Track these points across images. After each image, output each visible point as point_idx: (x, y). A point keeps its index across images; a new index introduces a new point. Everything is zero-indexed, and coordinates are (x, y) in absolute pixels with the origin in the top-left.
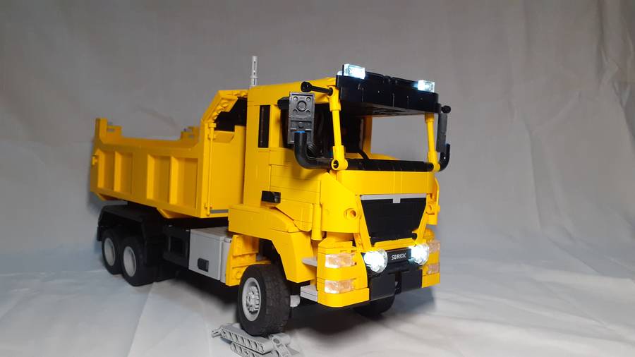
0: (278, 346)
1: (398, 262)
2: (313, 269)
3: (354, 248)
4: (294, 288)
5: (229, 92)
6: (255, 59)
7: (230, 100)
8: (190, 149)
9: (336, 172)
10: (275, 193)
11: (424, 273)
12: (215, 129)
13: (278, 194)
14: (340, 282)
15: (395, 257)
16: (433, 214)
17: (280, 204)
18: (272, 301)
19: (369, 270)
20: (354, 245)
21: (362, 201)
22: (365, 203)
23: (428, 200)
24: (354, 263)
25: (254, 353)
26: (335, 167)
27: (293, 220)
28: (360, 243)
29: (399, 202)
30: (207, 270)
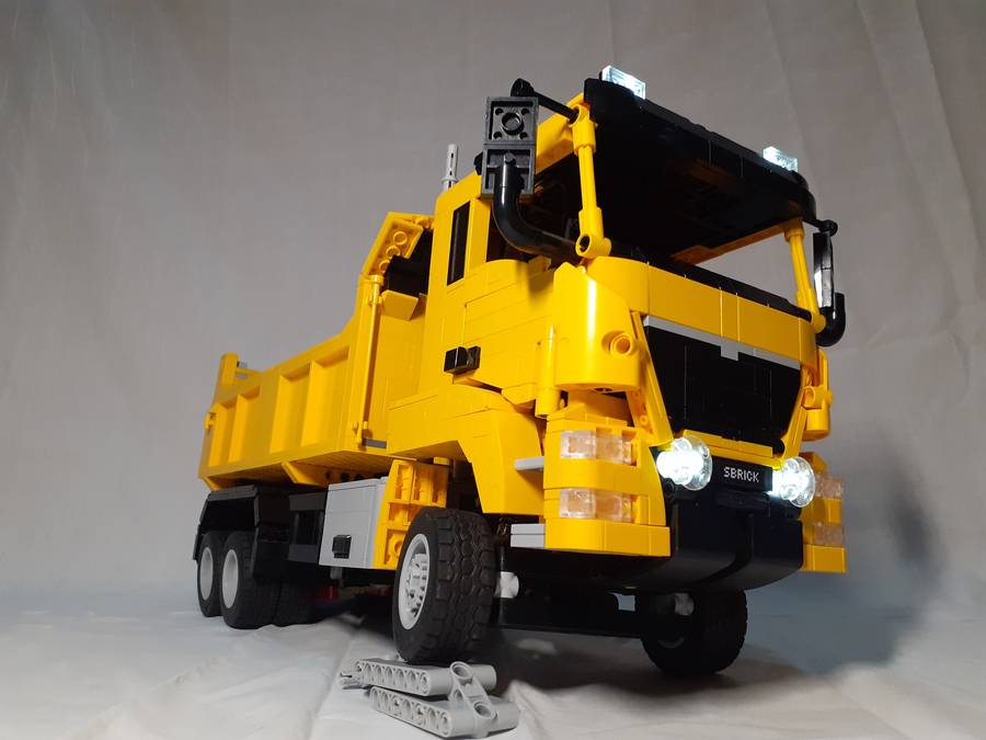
0: (464, 683)
2: (534, 477)
3: (630, 429)
5: (409, 216)
6: (452, 148)
7: (410, 232)
8: (338, 336)
9: (585, 262)
10: (471, 349)
12: (382, 289)
13: (476, 351)
14: (597, 492)
15: (732, 473)
16: (818, 408)
17: (478, 372)
19: (667, 485)
21: (645, 328)
22: (654, 335)
23: (806, 378)
24: (628, 460)
25: (410, 700)
26: (583, 250)
27: (498, 390)
28: (645, 424)
29: (736, 359)
30: (346, 555)
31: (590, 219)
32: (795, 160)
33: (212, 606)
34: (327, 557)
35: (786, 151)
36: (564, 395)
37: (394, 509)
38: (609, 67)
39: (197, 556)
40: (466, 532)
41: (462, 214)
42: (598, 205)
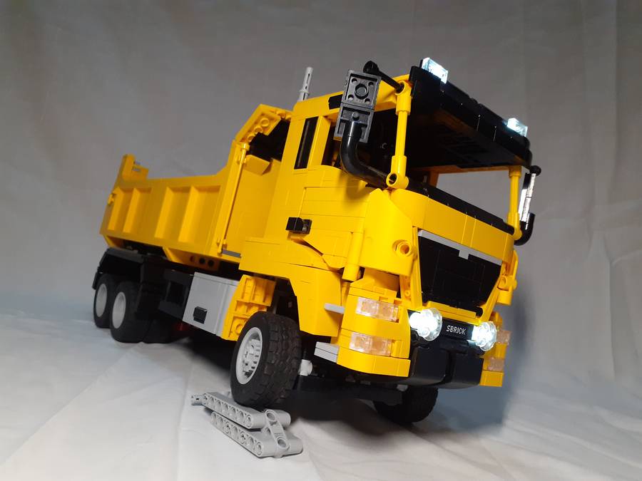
1: (454, 337)
3: (398, 299)
5: (273, 109)
6: (309, 70)
7: (272, 119)
8: (213, 176)
9: (391, 190)
10: (305, 220)
11: (485, 366)
12: (248, 153)
13: (309, 222)
14: (373, 338)
15: (452, 329)
16: (507, 290)
17: (308, 236)
20: (399, 296)
21: (419, 237)
22: (423, 242)
23: (503, 270)
24: (395, 319)
25: (238, 428)
26: (391, 183)
27: (321, 254)
28: (407, 295)
29: (467, 258)
30: (202, 322)
31: (399, 163)
32: (526, 128)
33: (103, 321)
34: (188, 318)
35: (522, 121)
36: (362, 270)
37: (239, 304)
38: (428, 59)
39: (96, 286)
40: (287, 335)
41: (311, 124)
42: (405, 155)
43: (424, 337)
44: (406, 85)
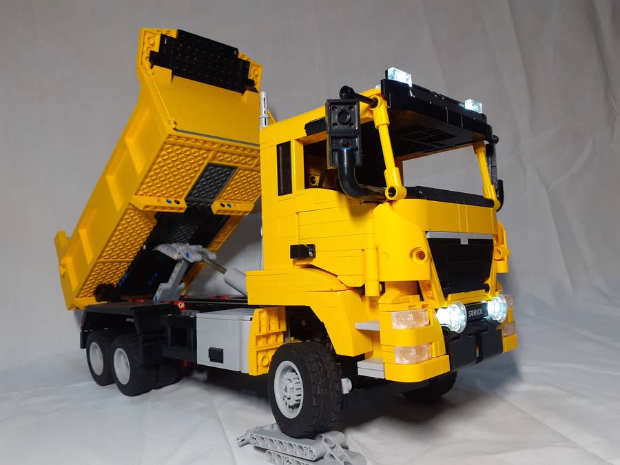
0: (332, 448)
1: (476, 320)
2: (373, 336)
3: (422, 303)
4: (348, 365)
6: (264, 94)
9: (391, 202)
10: (308, 245)
11: (504, 334)
13: (312, 246)
14: (416, 347)
15: (472, 313)
16: (502, 260)
17: (315, 259)
18: (318, 387)
19: (446, 330)
20: (422, 299)
21: (428, 239)
23: (495, 242)
24: (427, 323)
25: (301, 461)
26: (390, 196)
27: (336, 276)
28: (431, 296)
29: (467, 243)
30: (221, 361)
31: (393, 176)
32: (481, 105)
34: (203, 359)
37: (258, 338)
38: (393, 68)
40: (321, 361)
41: (284, 150)
42: (396, 166)
43: (456, 331)
44: (380, 99)
